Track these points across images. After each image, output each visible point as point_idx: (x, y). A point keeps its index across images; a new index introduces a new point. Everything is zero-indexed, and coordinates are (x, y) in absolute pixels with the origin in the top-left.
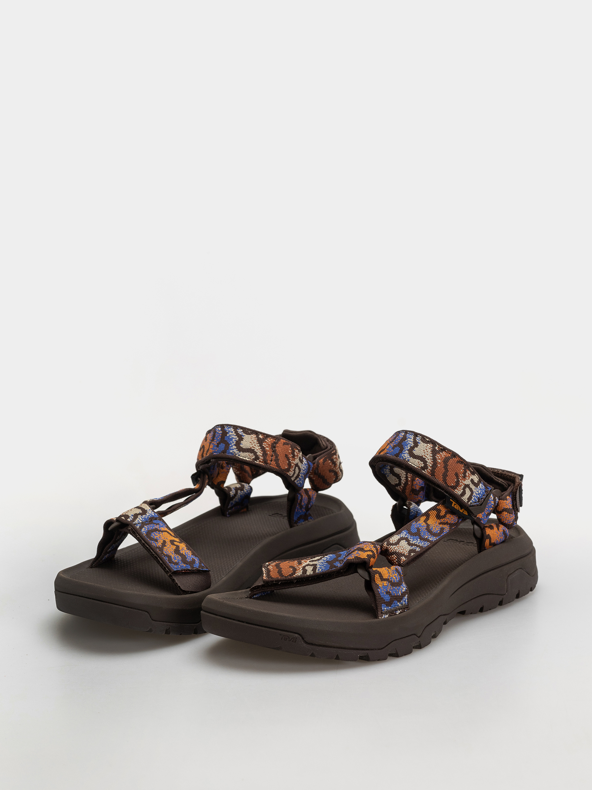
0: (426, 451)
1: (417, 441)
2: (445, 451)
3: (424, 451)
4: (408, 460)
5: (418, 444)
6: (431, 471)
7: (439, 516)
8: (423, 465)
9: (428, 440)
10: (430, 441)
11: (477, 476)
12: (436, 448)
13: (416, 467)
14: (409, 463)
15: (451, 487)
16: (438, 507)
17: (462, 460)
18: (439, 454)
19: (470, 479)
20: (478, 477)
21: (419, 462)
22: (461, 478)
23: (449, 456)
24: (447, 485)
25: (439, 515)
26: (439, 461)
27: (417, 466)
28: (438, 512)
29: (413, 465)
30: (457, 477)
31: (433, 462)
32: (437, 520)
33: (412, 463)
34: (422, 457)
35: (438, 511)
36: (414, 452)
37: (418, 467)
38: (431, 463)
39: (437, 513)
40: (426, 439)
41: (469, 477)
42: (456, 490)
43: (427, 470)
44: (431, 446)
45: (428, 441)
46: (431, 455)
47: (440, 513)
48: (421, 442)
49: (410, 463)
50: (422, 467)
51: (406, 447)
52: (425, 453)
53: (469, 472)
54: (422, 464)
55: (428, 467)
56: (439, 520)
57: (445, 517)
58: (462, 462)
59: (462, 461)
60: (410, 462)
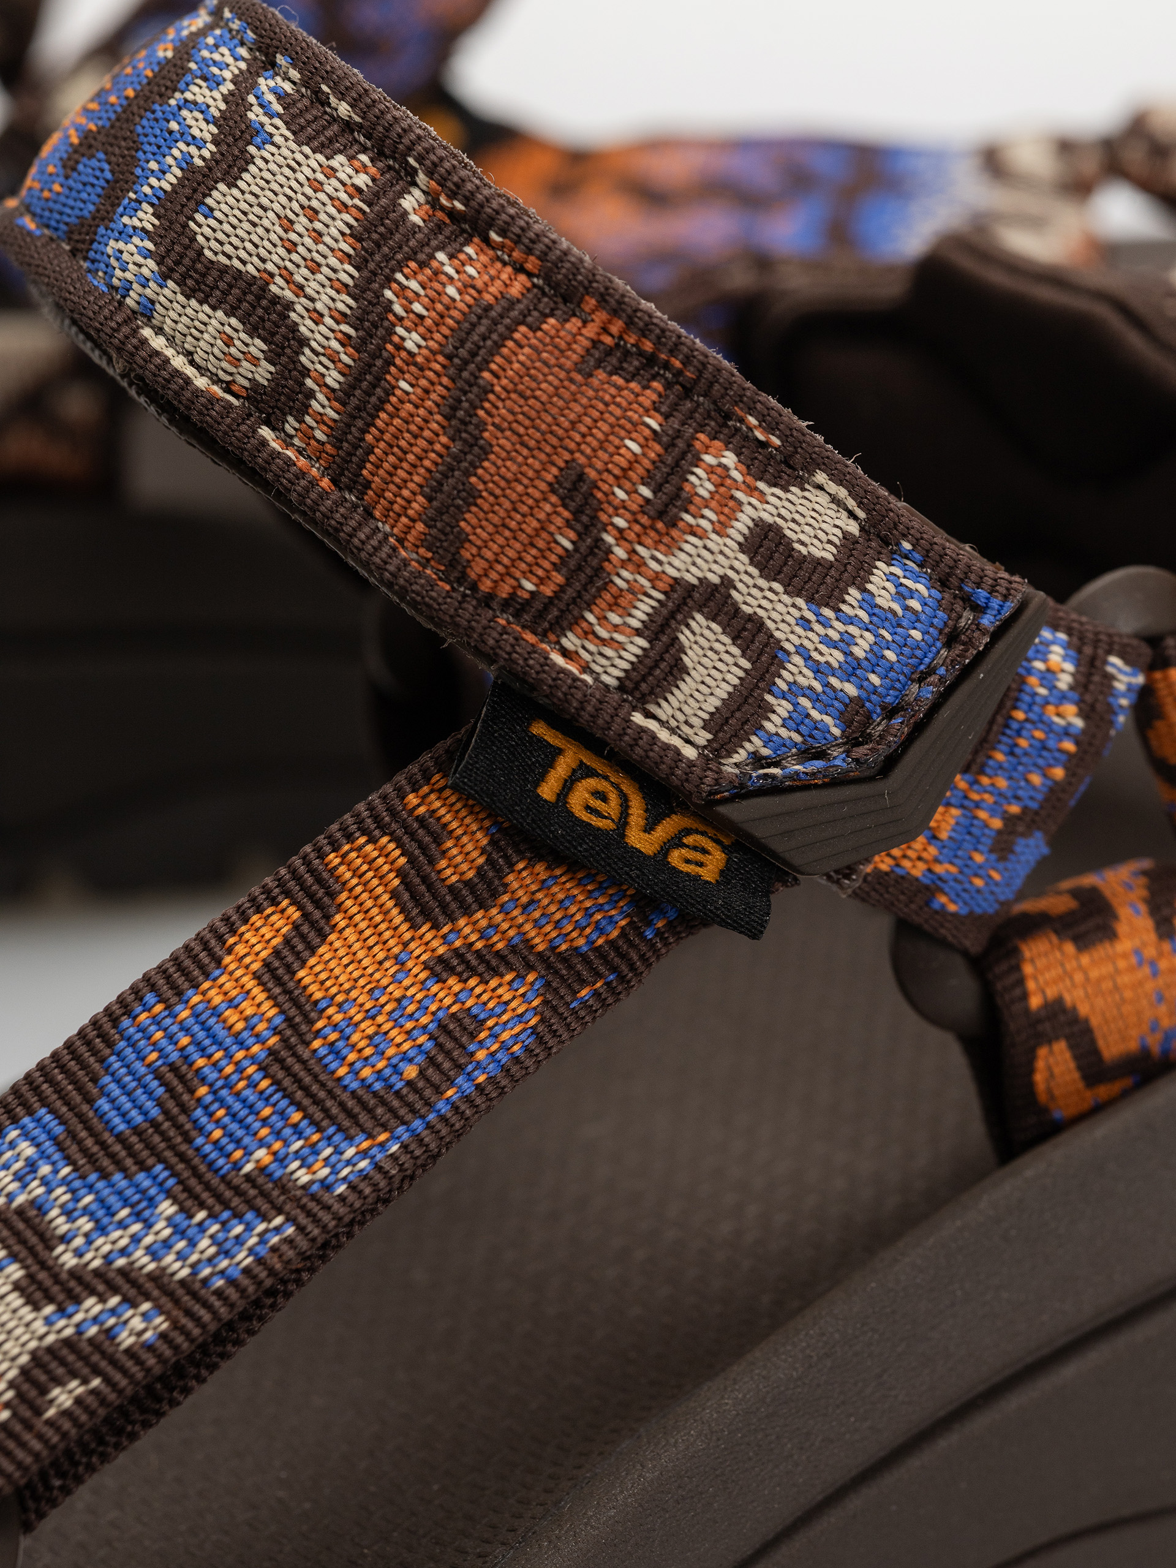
0: (302, 223)
1: (255, 115)
2: (487, 240)
3: (288, 225)
4: (147, 312)
5: (252, 149)
6: (333, 429)
7: (430, 887)
8: (264, 372)
9: (344, 109)
10: (360, 126)
11: (842, 493)
12: (409, 202)
13: (201, 382)
14: (147, 332)
15: (516, 606)
16: (412, 799)
17: (644, 333)
18: (422, 265)
19: (742, 524)
20: (851, 503)
21: (229, 342)
22: (620, 522)
23: (515, 290)
24: (474, 587)
25: (425, 879)
26: (412, 341)
27: (217, 381)
28: (412, 847)
29: (179, 362)
30: (577, 513)
31: (357, 345)
32: (414, 927)
33: (171, 340)
34: (264, 288)
35: (412, 835)
36: (202, 227)
37: (228, 390)
38: (334, 359)
39: (412, 861)
40: (333, 100)
41: (728, 507)
42: (570, 641)
43: (301, 421)
44: (362, 180)
45: (348, 126)
46: (347, 273)
47: (432, 862)
48: (280, 131)
49: (158, 343)
50: (254, 394)
51: (153, 165)
52: (291, 248)
53: (730, 459)
54: (255, 361)
55: (311, 394)
56: (436, 926)
57: (495, 895)
58: (651, 360)
59: (648, 346)
60: (159, 331)
